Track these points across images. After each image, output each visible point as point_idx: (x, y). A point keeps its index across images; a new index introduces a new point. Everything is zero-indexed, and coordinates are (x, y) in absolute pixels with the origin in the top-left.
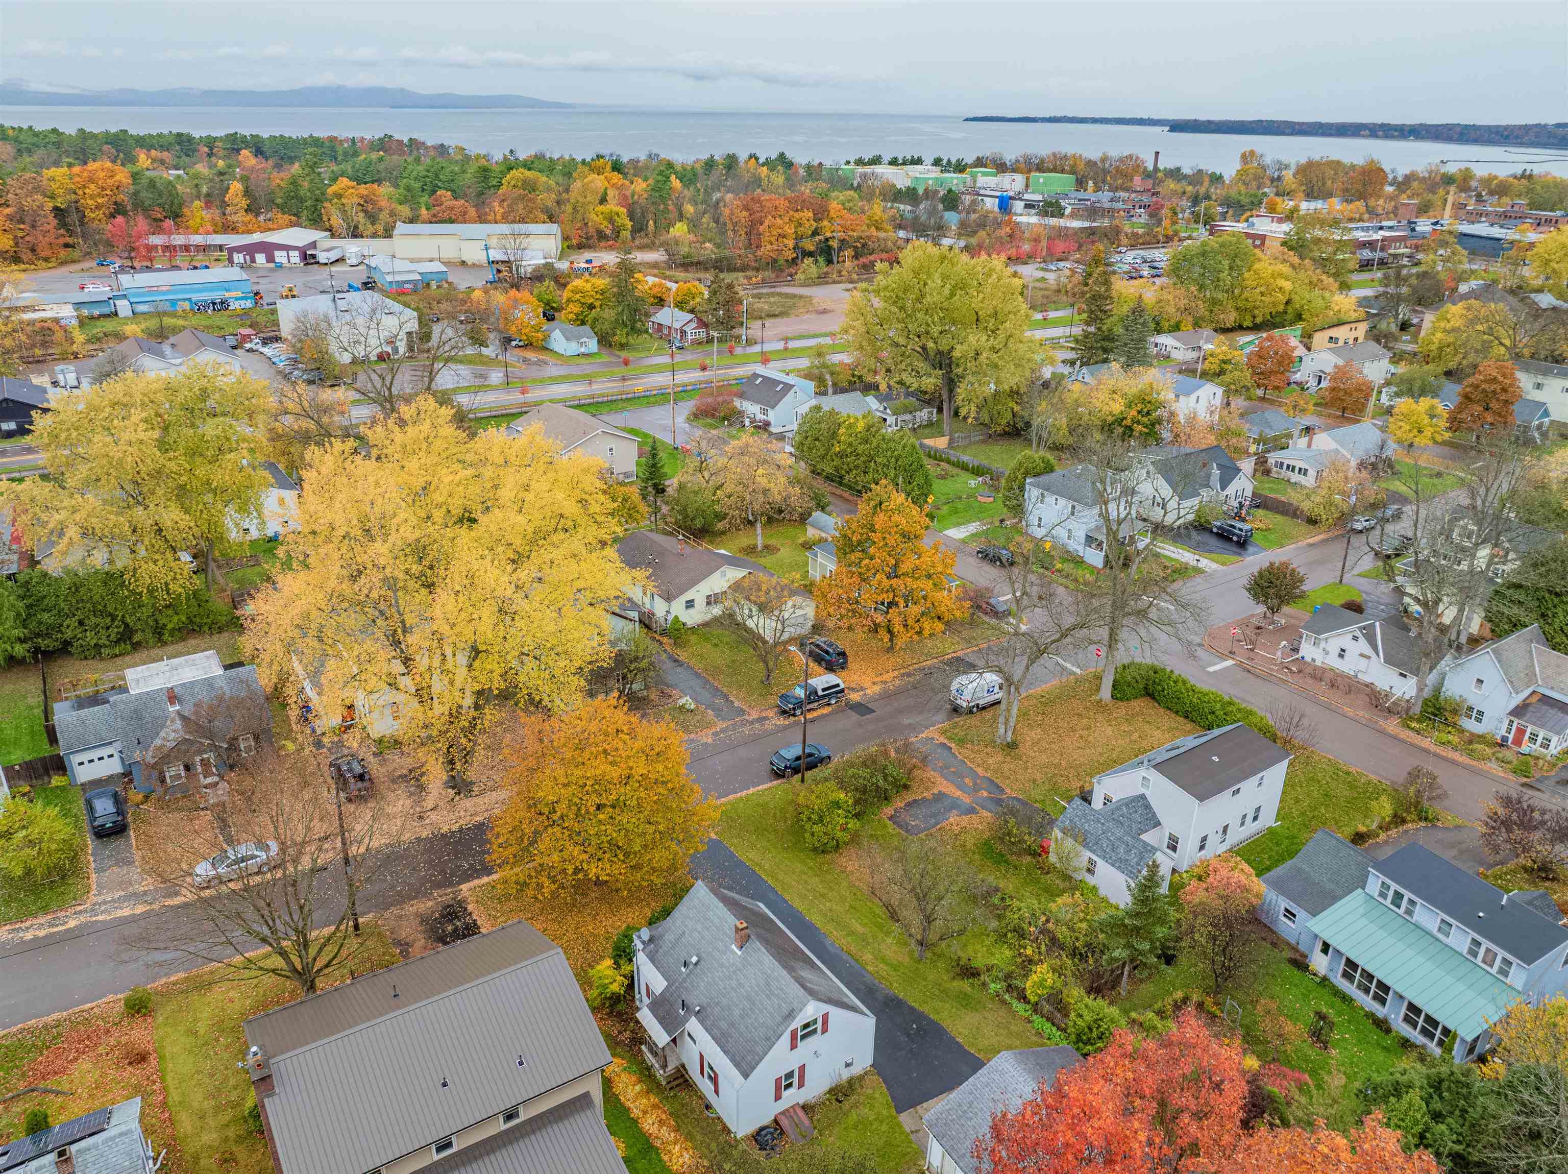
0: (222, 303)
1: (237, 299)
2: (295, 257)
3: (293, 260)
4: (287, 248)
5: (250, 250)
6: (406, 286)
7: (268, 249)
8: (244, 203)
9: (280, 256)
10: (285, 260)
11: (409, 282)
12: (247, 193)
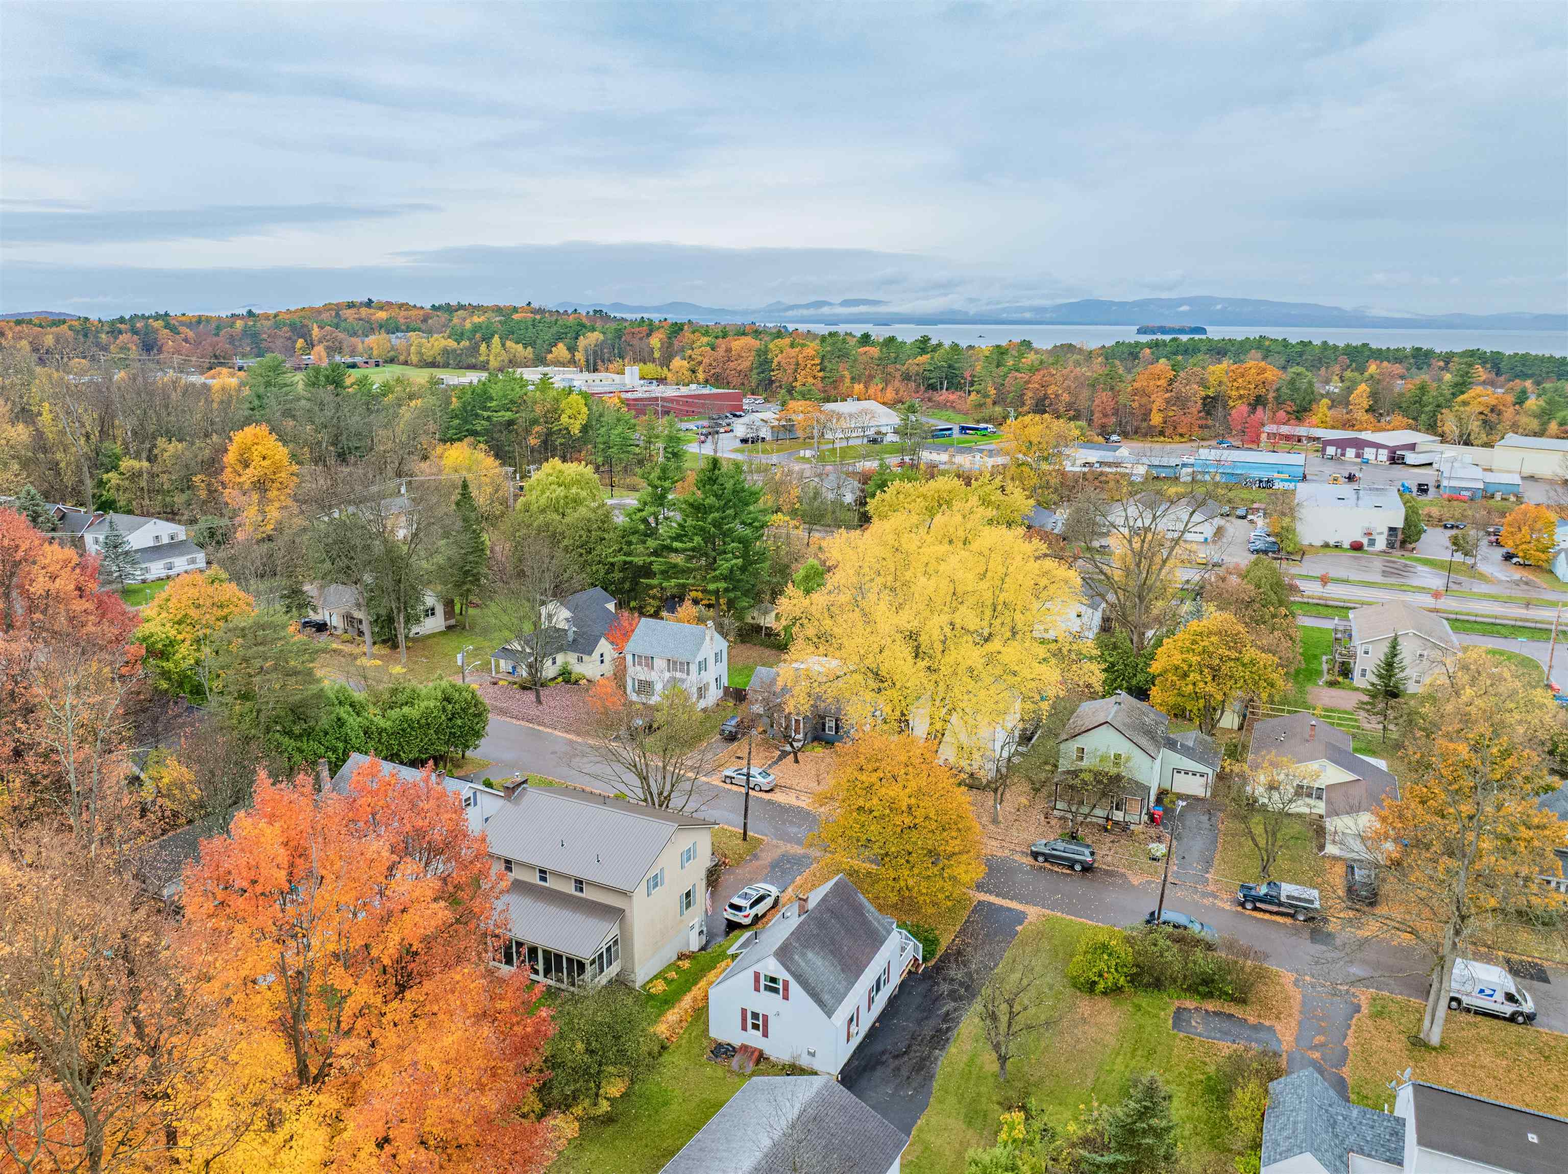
0: (1268, 481)
1: (1282, 480)
2: (1384, 455)
3: (1380, 458)
4: (1377, 446)
5: (1342, 444)
6: (1463, 493)
7: (1360, 445)
8: (1366, 404)
9: (1369, 453)
10: (1373, 457)
11: (1467, 489)
12: (1374, 395)
